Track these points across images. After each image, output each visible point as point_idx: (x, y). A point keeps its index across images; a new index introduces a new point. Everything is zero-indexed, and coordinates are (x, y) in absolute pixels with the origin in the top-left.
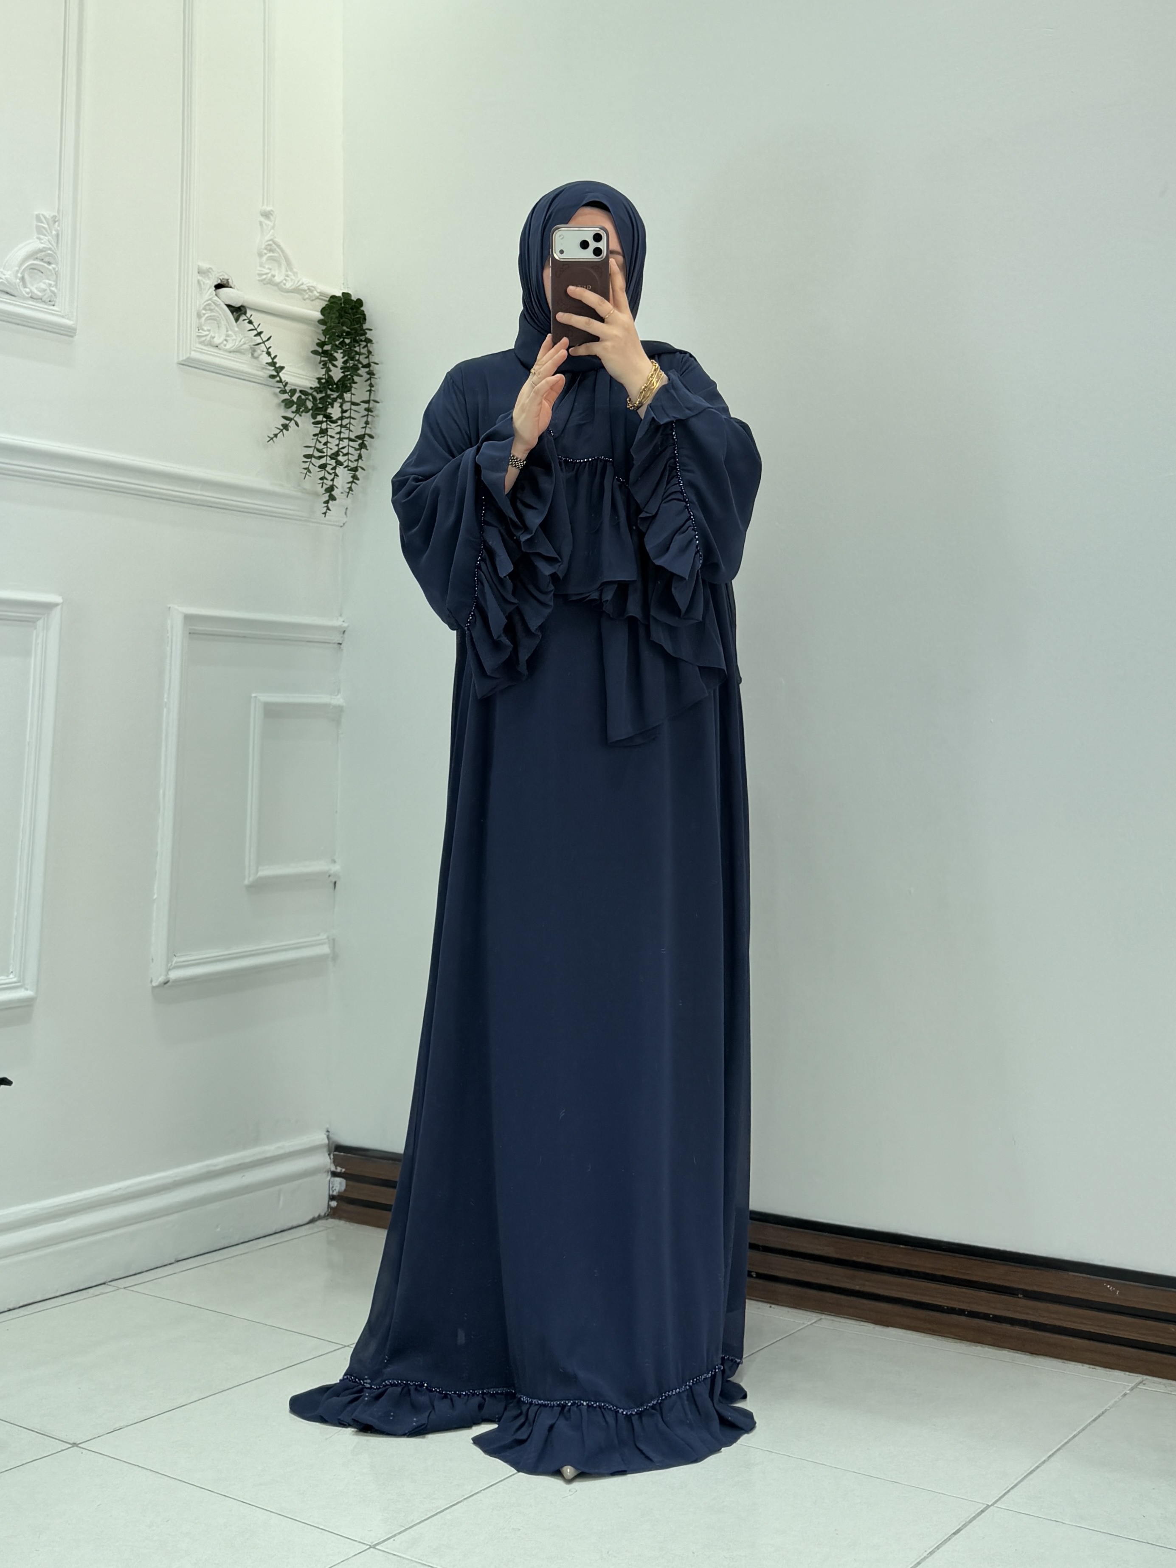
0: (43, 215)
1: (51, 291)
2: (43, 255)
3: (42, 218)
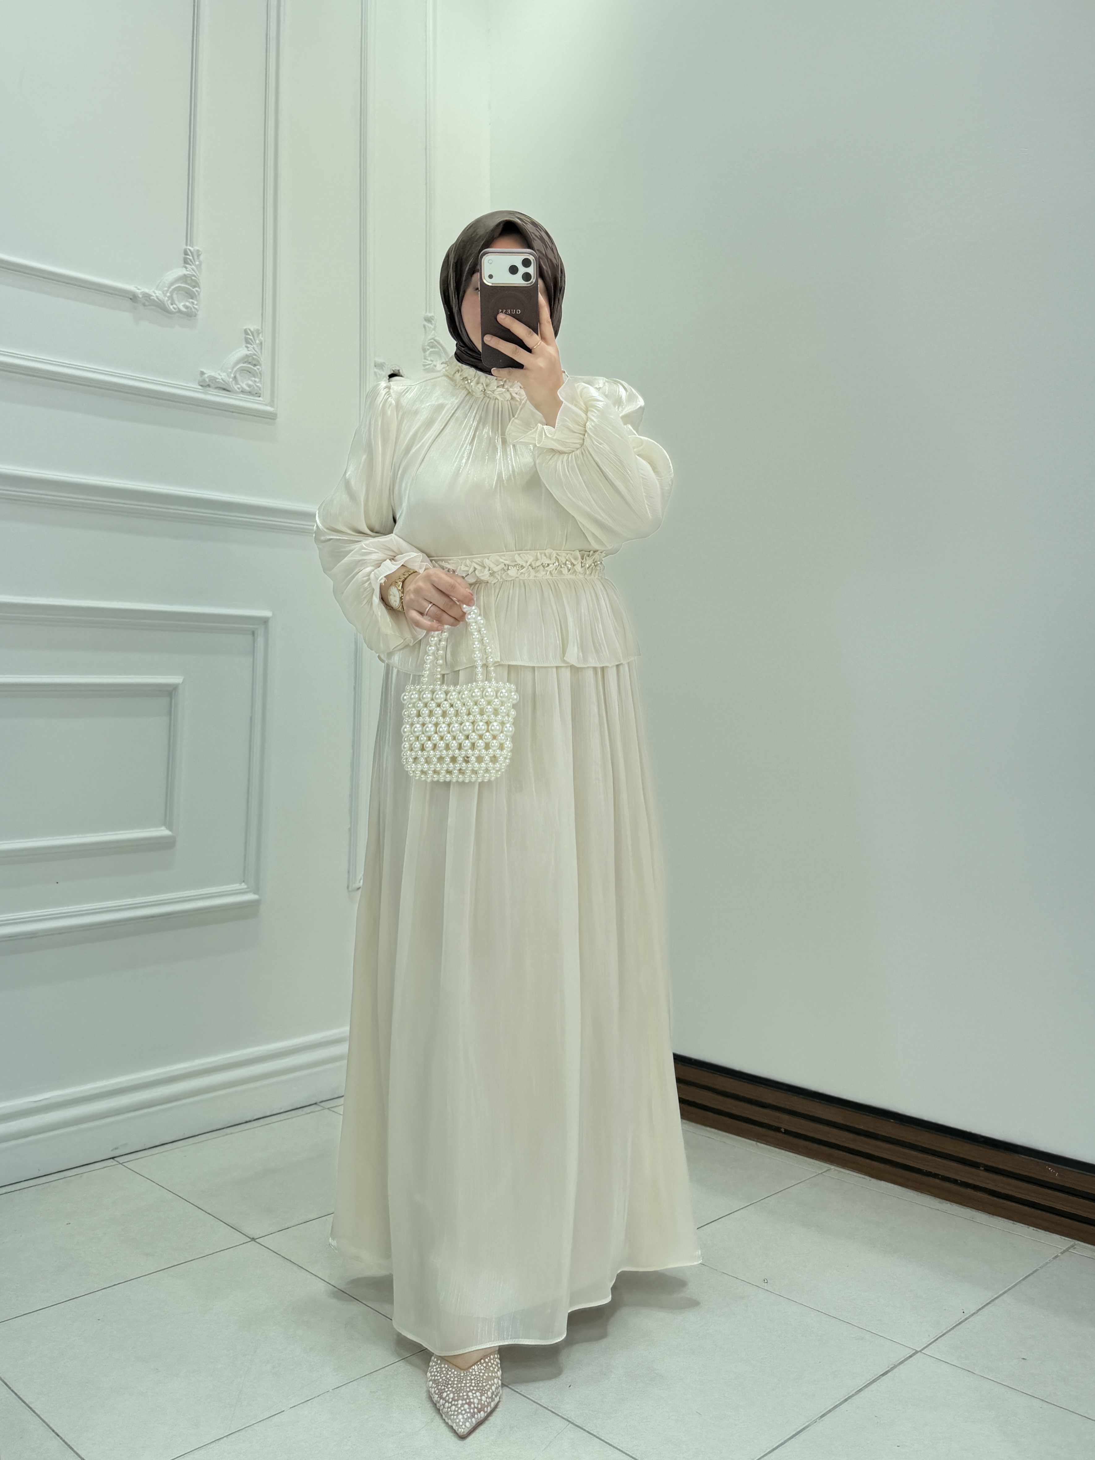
0: (250, 330)
1: (257, 386)
2: (250, 359)
3: (249, 332)
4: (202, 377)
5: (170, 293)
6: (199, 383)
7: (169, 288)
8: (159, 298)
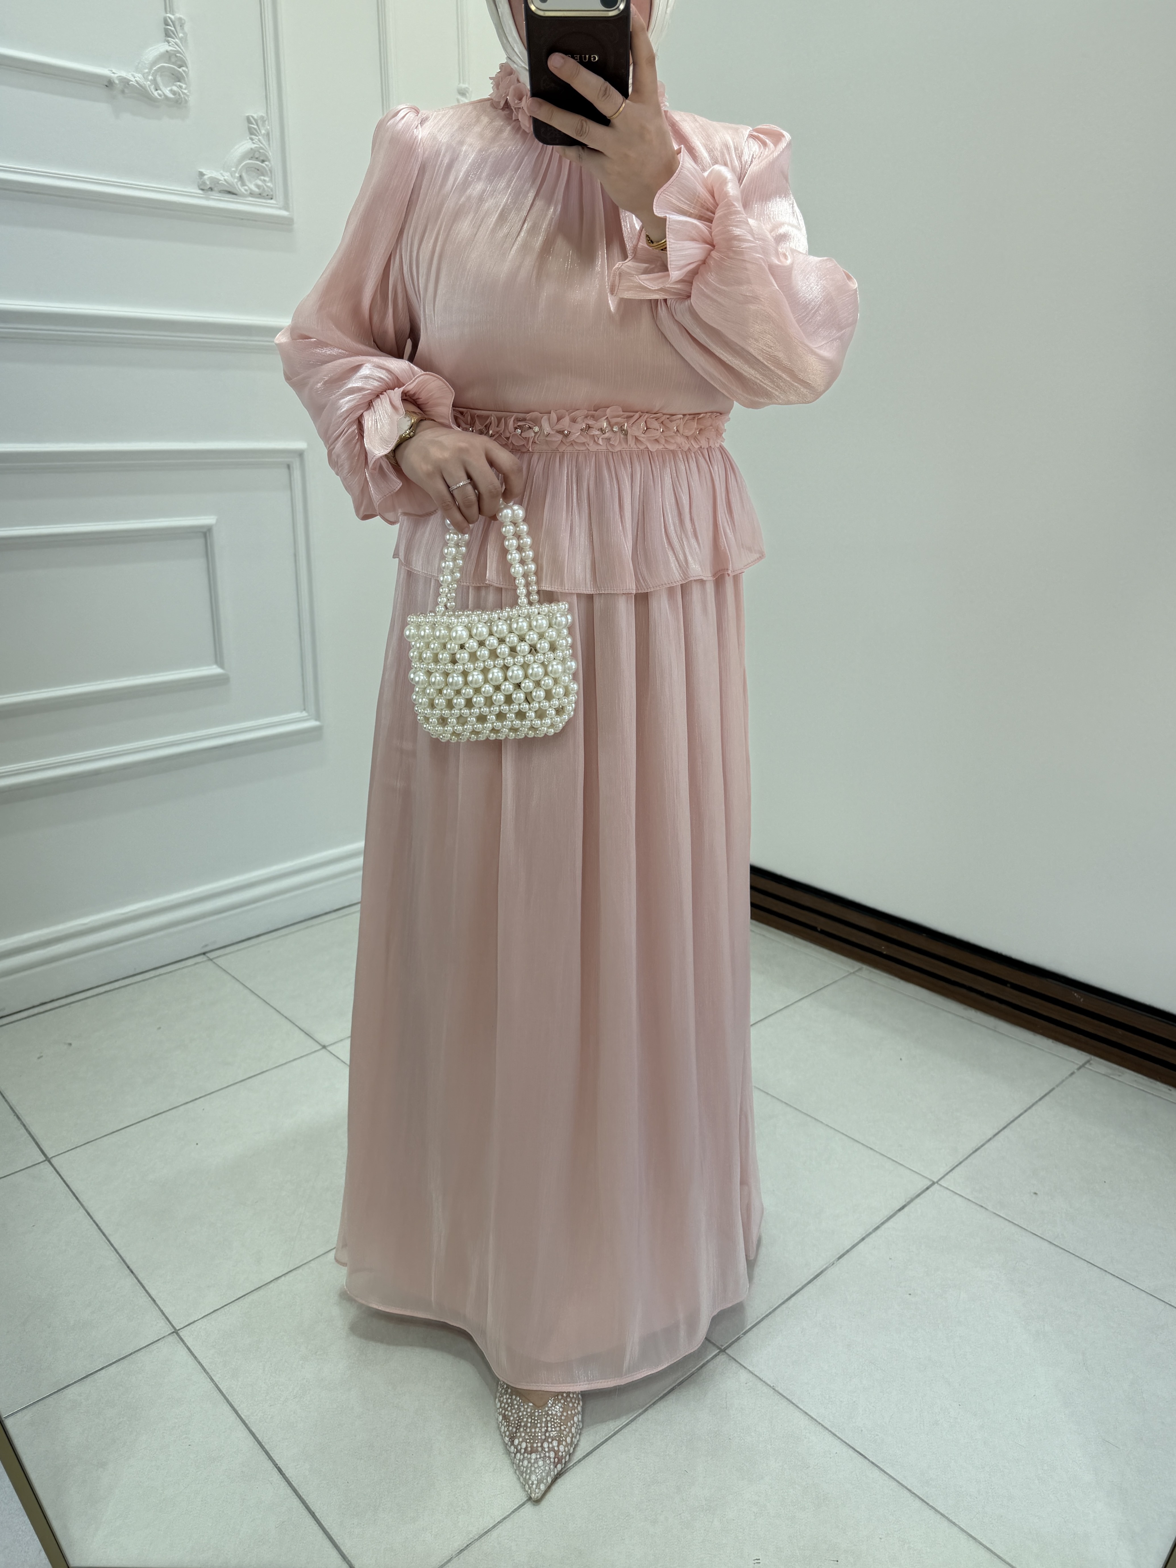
1: (267, 186)
2: (257, 155)
3: (251, 119)
4: (201, 179)
5: (152, 75)
6: (199, 186)
7: (151, 69)
8: (142, 84)
